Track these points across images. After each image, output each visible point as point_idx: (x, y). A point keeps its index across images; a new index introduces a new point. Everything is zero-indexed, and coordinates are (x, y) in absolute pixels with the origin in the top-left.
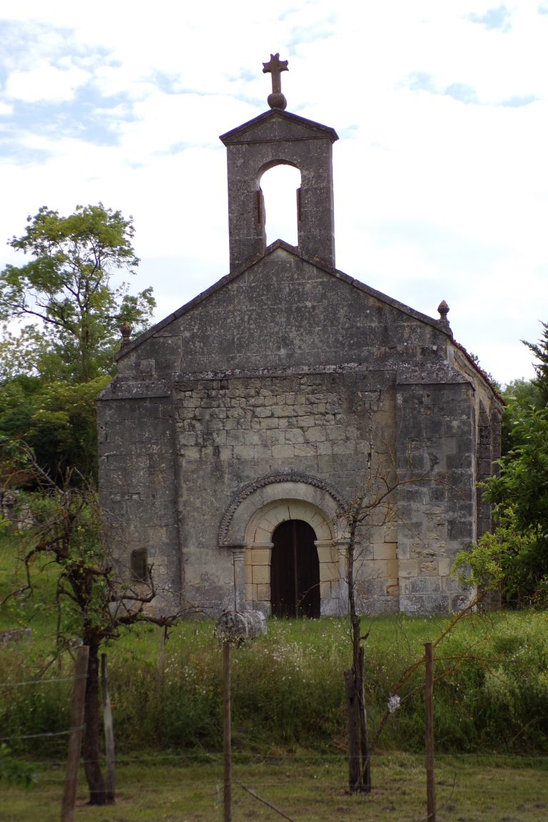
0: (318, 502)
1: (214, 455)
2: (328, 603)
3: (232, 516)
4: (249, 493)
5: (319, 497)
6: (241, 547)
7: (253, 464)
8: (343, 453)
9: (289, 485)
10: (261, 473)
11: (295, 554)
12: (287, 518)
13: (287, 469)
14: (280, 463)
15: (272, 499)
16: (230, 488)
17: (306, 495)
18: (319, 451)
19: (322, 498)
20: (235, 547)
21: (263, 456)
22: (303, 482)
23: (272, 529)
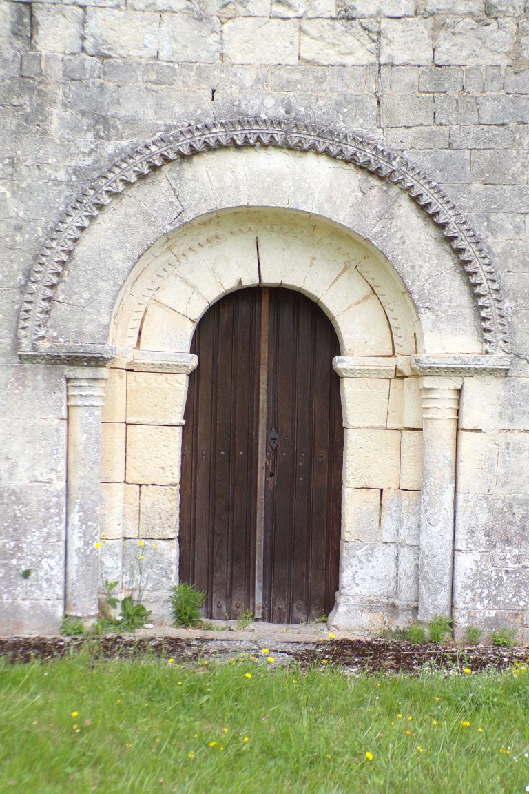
0: (370, 227)
1: (16, 33)
2: (370, 555)
3: (69, 253)
4: (133, 178)
5: (375, 210)
6: (96, 361)
7: (153, 77)
8: (472, 62)
9: (277, 161)
10: (179, 110)
11: (263, 397)
12: (250, 280)
13: (270, 106)
14: (248, 83)
15: (215, 204)
16: (70, 155)
17: (330, 199)
18: (386, 51)
19: (387, 215)
20: (74, 360)
21: (189, 53)
22: (327, 153)
23: (198, 309)
